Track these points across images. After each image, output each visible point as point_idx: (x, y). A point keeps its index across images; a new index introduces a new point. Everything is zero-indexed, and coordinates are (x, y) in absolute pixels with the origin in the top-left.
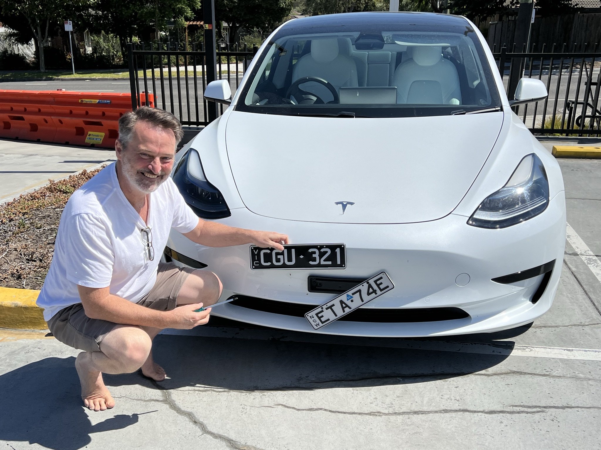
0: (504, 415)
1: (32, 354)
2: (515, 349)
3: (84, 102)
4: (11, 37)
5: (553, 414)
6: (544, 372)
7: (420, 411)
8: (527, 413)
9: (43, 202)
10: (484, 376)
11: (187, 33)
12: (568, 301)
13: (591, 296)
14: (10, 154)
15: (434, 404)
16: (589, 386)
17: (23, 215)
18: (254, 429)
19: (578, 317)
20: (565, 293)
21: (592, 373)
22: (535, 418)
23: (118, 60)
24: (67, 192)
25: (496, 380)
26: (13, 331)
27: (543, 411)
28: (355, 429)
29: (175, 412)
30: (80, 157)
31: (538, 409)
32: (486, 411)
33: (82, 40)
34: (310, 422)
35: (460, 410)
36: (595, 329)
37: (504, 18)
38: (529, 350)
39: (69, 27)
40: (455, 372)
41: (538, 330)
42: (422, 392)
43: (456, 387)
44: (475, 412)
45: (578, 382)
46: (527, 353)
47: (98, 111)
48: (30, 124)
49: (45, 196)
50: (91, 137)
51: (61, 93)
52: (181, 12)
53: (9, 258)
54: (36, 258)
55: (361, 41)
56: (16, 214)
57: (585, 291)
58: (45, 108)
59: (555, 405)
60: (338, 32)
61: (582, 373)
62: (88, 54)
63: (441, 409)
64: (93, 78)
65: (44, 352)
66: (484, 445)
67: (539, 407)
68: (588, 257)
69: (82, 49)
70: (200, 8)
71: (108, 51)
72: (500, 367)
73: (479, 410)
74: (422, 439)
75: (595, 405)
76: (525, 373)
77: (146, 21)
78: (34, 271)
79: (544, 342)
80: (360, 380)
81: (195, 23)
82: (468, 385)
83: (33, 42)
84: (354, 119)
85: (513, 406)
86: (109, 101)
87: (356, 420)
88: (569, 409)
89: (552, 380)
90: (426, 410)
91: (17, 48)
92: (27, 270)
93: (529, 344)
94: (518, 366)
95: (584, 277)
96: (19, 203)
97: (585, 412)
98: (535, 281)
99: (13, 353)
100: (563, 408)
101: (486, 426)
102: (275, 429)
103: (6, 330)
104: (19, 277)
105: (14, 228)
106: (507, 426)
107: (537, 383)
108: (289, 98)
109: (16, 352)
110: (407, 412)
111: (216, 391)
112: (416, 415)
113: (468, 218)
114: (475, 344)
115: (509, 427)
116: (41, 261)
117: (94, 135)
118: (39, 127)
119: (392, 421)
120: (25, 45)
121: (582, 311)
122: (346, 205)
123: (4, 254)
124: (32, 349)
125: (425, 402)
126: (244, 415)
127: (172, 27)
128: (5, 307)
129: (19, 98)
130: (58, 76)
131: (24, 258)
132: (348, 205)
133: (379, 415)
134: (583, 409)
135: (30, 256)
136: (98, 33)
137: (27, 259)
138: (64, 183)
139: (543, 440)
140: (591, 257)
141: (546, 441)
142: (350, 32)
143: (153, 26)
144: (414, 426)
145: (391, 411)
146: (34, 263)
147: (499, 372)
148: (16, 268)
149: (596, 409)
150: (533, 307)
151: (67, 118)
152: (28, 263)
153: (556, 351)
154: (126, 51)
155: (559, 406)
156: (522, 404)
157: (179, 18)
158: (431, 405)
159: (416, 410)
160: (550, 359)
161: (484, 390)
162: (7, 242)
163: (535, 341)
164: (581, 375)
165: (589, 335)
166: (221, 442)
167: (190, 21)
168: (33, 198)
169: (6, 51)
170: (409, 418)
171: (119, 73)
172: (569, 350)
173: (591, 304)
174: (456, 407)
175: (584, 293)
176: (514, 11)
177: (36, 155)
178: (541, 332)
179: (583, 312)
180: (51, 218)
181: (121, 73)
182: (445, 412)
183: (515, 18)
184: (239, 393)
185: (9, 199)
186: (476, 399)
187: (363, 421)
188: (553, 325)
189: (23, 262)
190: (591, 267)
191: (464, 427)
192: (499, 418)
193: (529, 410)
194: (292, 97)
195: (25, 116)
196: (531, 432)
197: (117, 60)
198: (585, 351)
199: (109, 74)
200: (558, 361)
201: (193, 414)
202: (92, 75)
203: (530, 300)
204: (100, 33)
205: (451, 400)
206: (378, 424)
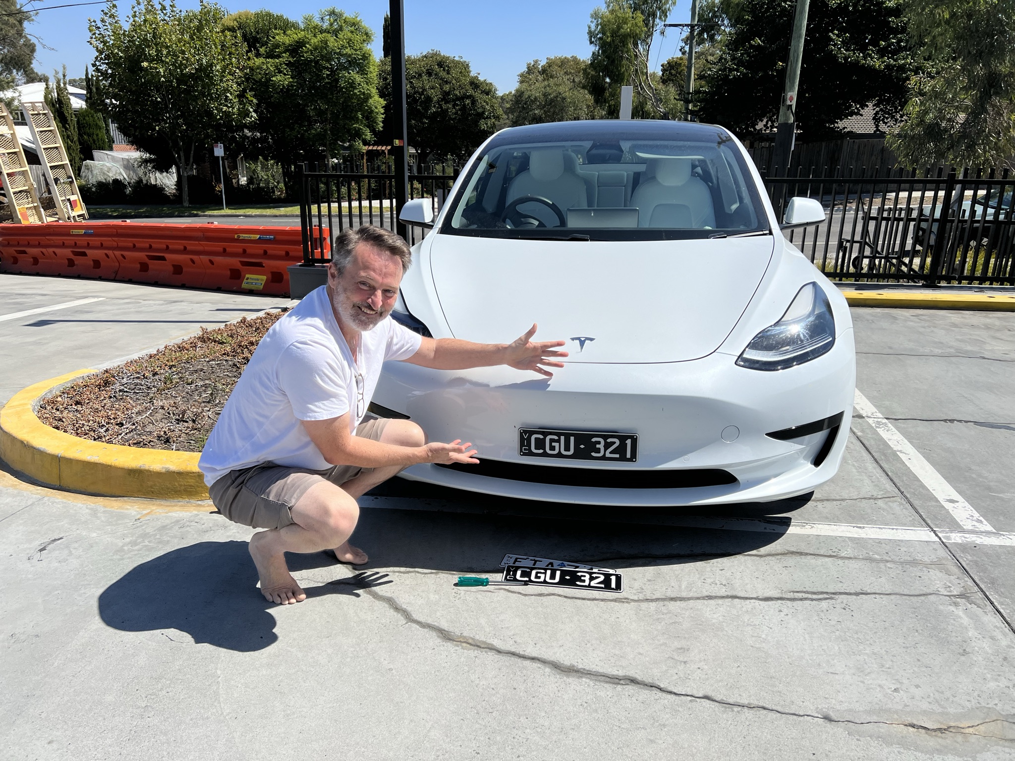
0: (783, 602)
1: (188, 529)
2: (792, 526)
3: (241, 238)
4: (147, 164)
5: (845, 602)
6: (830, 553)
7: (677, 598)
8: (812, 600)
9: (194, 354)
10: (755, 557)
11: (365, 161)
12: (854, 470)
13: (882, 465)
14: (150, 300)
15: (694, 589)
16: (887, 569)
17: (170, 368)
18: (470, 617)
19: (868, 489)
20: (850, 461)
21: (889, 553)
22: (821, 606)
23: (279, 193)
24: (223, 342)
25: (771, 562)
26: (163, 502)
27: (831, 598)
28: (598, 618)
29: (371, 597)
30: (236, 304)
31: (826, 596)
32: (760, 597)
33: (235, 167)
34: (540, 609)
35: (727, 597)
36: (891, 504)
37: (756, 144)
38: (810, 527)
39: (219, 151)
40: (719, 552)
41: (819, 505)
42: (678, 575)
43: (722, 570)
44: (747, 598)
45: (874, 564)
46: (807, 530)
47: (258, 249)
48: (173, 265)
49: (195, 347)
50: (249, 281)
51: (212, 227)
52: (358, 134)
53: (155, 418)
54: (188, 418)
55: (594, 152)
56: (161, 367)
57: (875, 460)
58: (192, 245)
59: (846, 591)
60: (566, 141)
61: (878, 554)
62: (242, 185)
63: (704, 595)
64: (248, 214)
65: (203, 526)
66: (760, 637)
67: (827, 593)
68: (876, 420)
69: (235, 179)
70: (381, 129)
71: (267, 182)
72: (774, 546)
73: (751, 596)
74: (683, 630)
75: (897, 590)
76: (807, 554)
77: (314, 145)
78: (186, 434)
79: (827, 518)
80: (600, 560)
81: (375, 148)
82: (736, 567)
83: (174, 169)
84: (589, 242)
85: (794, 592)
86: (273, 237)
87: (598, 607)
88: (864, 596)
89: (840, 562)
90: (685, 597)
91: (154, 177)
92: (177, 433)
93: (809, 520)
94: (797, 546)
95: (873, 442)
96: (164, 354)
97: (884, 599)
98: (818, 438)
99: (164, 528)
100: (857, 594)
101: (761, 615)
102: (498, 617)
103: (154, 501)
104: (167, 441)
105: (159, 384)
106: (787, 615)
107: (822, 565)
108: (504, 221)
109: (168, 527)
110: (662, 599)
111: (421, 573)
112: (672, 602)
113: (737, 357)
114: (742, 520)
115: (790, 616)
116: (194, 421)
117: (253, 279)
118: (184, 269)
119: (643, 608)
120: (165, 174)
121: (872, 482)
122: (585, 341)
123: (149, 413)
124: (188, 523)
125: (683, 587)
126: (457, 601)
127: (347, 153)
128: (153, 472)
129: (160, 233)
130: (204, 212)
131: (174, 418)
132: (587, 341)
133: (627, 602)
134: (882, 596)
135: (181, 416)
136: (255, 160)
137: (178, 420)
138: (220, 332)
139: (834, 632)
140: (879, 420)
141: (837, 633)
142: (579, 140)
143: (323, 151)
144: (671, 615)
145: (641, 597)
146: (186, 424)
147: (773, 552)
148: (163, 430)
149: (898, 596)
150: (815, 471)
151: (220, 258)
152: (178, 424)
153: (843, 528)
154: (289, 181)
155: (851, 592)
156: (804, 590)
157: (355, 142)
158: (690, 590)
159: (672, 596)
160: (836, 537)
161: (756, 573)
162: (150, 399)
163: (816, 517)
164: (876, 556)
165: (883, 510)
166: (431, 632)
167: (369, 146)
168: (181, 348)
169: (140, 181)
170: (664, 606)
171: (281, 209)
172: (860, 527)
173: (883, 475)
174: (723, 592)
175: (874, 461)
176: (768, 136)
177: (182, 301)
178: (823, 506)
179: (874, 484)
180: (204, 372)
181: (283, 209)
182: (709, 599)
183: (770, 145)
184: (450, 576)
185: (151, 350)
186: (747, 584)
187: (607, 609)
188: (838, 498)
189: (171, 422)
190: (881, 431)
191: (733, 616)
192: (777, 606)
193: (815, 597)
194: (508, 220)
195: (167, 256)
196: (819, 622)
197: (277, 193)
198: (880, 528)
199: (268, 210)
200: (847, 539)
201: (394, 600)
202: (247, 210)
203: (811, 463)
204: (258, 158)
205: (716, 584)
206: (626, 612)
